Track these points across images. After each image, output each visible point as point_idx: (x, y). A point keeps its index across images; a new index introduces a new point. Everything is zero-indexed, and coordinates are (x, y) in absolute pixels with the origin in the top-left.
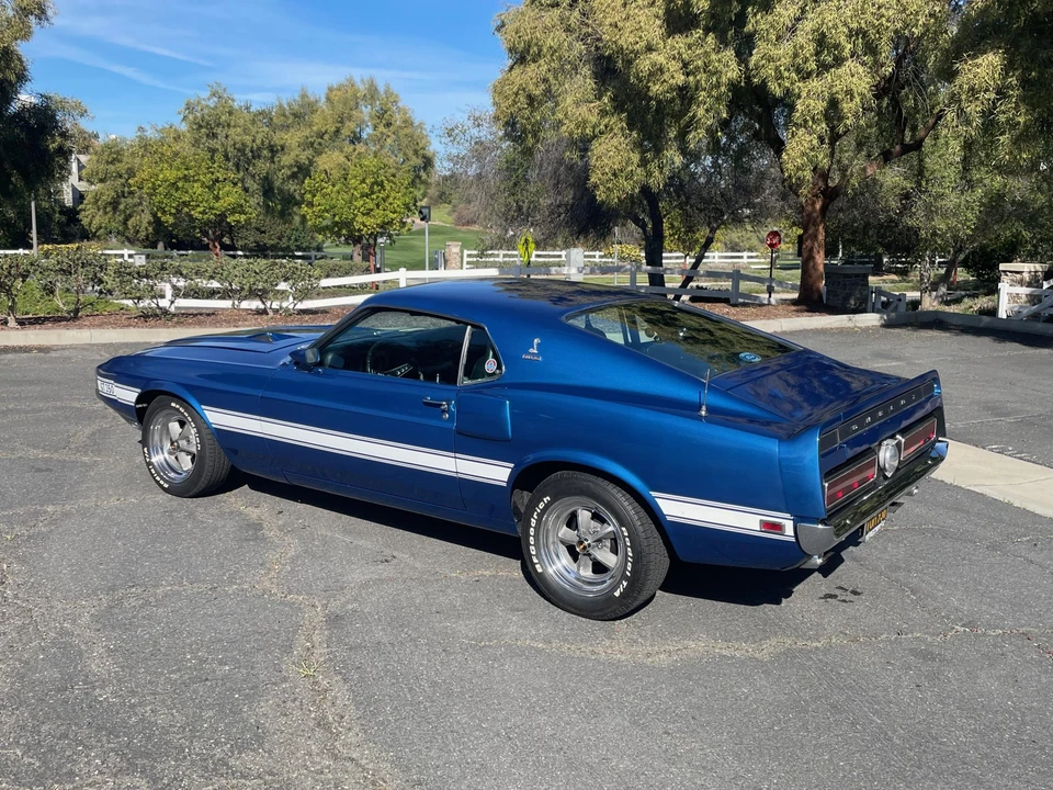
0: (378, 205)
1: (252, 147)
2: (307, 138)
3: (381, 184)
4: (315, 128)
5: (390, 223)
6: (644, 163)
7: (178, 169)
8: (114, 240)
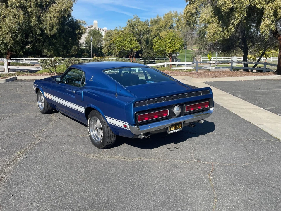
0: (173, 45)
1: (143, 31)
2: (158, 28)
3: (174, 40)
4: (160, 25)
5: (176, 50)
6: (223, 30)
7: (122, 37)
8: (113, 56)
